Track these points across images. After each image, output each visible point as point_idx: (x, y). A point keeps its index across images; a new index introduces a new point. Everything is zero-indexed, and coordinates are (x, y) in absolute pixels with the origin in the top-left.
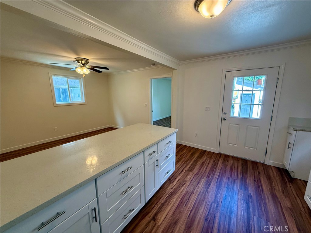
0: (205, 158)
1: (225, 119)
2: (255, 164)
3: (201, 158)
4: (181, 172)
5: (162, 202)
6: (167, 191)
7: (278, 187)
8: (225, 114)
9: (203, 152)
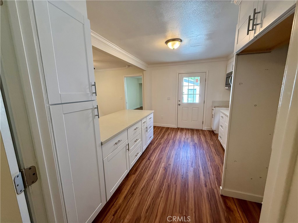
0: (169, 131)
1: (179, 105)
2: (197, 130)
3: (167, 131)
4: (157, 140)
5: (151, 153)
6: (152, 148)
7: (208, 138)
8: (179, 101)
9: (168, 129)
